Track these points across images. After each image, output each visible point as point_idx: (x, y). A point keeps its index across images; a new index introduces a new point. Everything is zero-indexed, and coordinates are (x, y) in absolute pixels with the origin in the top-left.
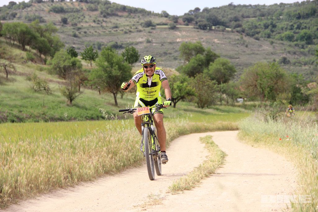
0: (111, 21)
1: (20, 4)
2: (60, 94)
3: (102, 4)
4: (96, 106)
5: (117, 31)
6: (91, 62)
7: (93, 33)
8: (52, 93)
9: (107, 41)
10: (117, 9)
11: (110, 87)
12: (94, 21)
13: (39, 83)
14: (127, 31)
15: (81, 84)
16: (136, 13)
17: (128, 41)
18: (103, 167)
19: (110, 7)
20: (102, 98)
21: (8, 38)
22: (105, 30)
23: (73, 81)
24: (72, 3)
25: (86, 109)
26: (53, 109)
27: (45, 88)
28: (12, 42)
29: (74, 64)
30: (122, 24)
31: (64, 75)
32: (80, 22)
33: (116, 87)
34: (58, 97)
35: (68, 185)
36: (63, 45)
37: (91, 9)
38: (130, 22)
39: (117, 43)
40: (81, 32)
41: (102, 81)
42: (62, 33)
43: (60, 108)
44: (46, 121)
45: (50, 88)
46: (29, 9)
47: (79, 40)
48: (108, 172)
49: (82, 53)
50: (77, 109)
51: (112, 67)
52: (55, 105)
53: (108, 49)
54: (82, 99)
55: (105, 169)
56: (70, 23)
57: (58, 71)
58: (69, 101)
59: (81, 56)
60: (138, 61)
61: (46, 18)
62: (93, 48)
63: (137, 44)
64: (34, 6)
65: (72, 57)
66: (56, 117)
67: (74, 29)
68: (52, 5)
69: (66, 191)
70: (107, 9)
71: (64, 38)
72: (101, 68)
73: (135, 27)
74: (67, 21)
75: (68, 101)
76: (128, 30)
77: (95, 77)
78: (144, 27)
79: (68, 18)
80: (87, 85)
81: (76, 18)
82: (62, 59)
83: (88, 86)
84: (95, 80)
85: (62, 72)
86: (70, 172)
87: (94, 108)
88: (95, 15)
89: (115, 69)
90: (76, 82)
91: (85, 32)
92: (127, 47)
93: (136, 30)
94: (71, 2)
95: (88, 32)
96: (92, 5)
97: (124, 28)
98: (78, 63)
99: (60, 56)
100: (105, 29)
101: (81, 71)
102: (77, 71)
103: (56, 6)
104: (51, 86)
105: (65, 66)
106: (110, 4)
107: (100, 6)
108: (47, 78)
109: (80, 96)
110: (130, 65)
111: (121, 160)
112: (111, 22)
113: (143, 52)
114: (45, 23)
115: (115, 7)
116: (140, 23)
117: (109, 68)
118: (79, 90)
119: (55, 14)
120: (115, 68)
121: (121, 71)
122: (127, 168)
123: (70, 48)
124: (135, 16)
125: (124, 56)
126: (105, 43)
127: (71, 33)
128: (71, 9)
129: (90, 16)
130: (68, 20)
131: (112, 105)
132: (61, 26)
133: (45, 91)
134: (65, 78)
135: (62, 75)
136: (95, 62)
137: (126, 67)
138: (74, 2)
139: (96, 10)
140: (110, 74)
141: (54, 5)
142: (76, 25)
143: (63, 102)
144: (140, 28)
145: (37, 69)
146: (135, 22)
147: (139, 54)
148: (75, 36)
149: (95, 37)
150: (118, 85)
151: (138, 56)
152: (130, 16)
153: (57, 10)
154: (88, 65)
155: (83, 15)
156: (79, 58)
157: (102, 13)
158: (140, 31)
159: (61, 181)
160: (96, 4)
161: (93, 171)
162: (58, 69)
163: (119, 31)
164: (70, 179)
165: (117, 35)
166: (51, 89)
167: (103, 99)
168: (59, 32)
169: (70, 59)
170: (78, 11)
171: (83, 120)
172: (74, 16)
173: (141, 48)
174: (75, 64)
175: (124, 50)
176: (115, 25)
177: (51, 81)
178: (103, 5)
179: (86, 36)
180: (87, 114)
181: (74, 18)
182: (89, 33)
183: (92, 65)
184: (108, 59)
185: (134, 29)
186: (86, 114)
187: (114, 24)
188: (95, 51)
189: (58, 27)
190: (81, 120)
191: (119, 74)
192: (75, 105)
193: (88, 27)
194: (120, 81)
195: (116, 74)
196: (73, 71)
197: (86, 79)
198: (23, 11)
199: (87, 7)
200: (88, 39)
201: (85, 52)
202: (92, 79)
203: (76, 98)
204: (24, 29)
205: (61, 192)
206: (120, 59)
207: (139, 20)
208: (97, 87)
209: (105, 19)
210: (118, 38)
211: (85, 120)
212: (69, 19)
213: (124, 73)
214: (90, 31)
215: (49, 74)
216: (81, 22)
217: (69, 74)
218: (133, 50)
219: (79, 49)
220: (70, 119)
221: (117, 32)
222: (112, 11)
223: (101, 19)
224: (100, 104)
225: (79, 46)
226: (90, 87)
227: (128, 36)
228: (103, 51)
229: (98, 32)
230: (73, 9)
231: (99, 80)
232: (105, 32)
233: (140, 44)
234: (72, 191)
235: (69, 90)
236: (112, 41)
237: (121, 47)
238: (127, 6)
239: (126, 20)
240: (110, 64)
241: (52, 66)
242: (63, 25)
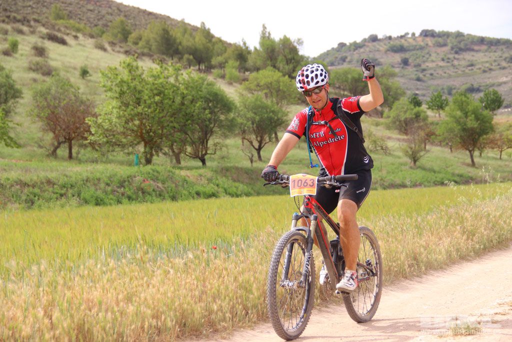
0: (465, 57)
1: (351, 44)
2: (400, 154)
3: (453, 38)
4: (447, 167)
5: (472, 69)
6: (439, 112)
7: (441, 75)
8: (392, 153)
9: (460, 84)
10: (473, 42)
11: (464, 142)
12: (443, 60)
13: (375, 142)
14: (486, 69)
15: (427, 141)
16: (499, 46)
17: (488, 82)
18: (458, 250)
19: (464, 40)
20: (455, 157)
21: (337, 88)
22: (456, 70)
23: (416, 137)
24: (414, 39)
25: (435, 172)
26: (393, 173)
27: (382, 147)
28: (342, 92)
29: (417, 116)
30: (479, 61)
31: (405, 130)
32: (424, 62)
33: (472, 142)
34: (399, 157)
35: (414, 275)
36: (404, 93)
37: (439, 44)
38: (490, 57)
39: (472, 85)
40: (426, 74)
41: (454, 135)
42: (402, 76)
43: (401, 171)
44: (385, 188)
45: (389, 147)
46: (362, 50)
47: (424, 84)
48: (464, 257)
49: (427, 102)
50: (423, 172)
51: (466, 117)
52: (396, 168)
53: (462, 94)
54: (429, 159)
55: (459, 253)
56: (412, 64)
57: (398, 125)
58: (413, 162)
59: (426, 105)
60: (501, 107)
61: (382, 60)
62: (441, 94)
63: (500, 85)
64: (368, 46)
65: (415, 107)
66: (397, 182)
67: (417, 71)
68: (389, 43)
69: (411, 282)
70: (460, 42)
71: (404, 84)
72: (452, 119)
73: (496, 63)
74: (408, 61)
75: (411, 162)
76: (487, 67)
77: (445, 132)
78: (509, 62)
79: (410, 57)
80: (434, 142)
81: (419, 57)
82: (402, 110)
83: (436, 142)
84: (445, 134)
85: (403, 126)
86: (415, 259)
87: (445, 170)
88: (444, 52)
89: (471, 120)
90: (421, 137)
91: (432, 74)
92: (487, 90)
93: (499, 67)
94: (414, 37)
95: (435, 74)
96: (440, 40)
97: (482, 66)
98: (422, 115)
99: (400, 106)
100: (457, 68)
101: (426, 124)
102: (422, 124)
103: (395, 44)
104: (390, 144)
105: (406, 118)
106: (464, 36)
107: (450, 40)
108: (384, 134)
109: (426, 156)
110: (491, 113)
111: (480, 241)
112: (464, 59)
113: (508, 95)
114: (381, 67)
115: (470, 40)
116: (504, 58)
117: (463, 118)
118: (425, 148)
119: (393, 54)
120: (471, 118)
121: (479, 122)
122: (489, 251)
123: (412, 96)
124: (497, 48)
125: (482, 102)
126: (457, 86)
127: (414, 77)
128: (413, 46)
129: (438, 54)
130: (410, 61)
131: (468, 165)
132: (400, 69)
133: (382, 151)
134: (406, 134)
135: (403, 129)
136: (444, 112)
137: (485, 117)
138: (417, 37)
139: (445, 45)
140: (465, 127)
141: (392, 43)
142: (419, 65)
143: (405, 164)
144: (504, 64)
145: (372, 124)
146: (496, 57)
147: (503, 98)
148: (419, 79)
149: (444, 79)
150: (474, 140)
151: (501, 100)
152: (490, 50)
153: (395, 48)
154: (435, 116)
155: (428, 53)
156: (424, 107)
157: (452, 48)
158: (504, 68)
159: (405, 270)
160: (445, 37)
161: (445, 256)
162: (398, 123)
163: (475, 70)
164: (416, 268)
165: (473, 75)
166: (390, 148)
167: (456, 159)
168: (399, 76)
169: (412, 109)
170: (422, 48)
171: (430, 185)
172: (417, 54)
173: (506, 89)
174: (419, 116)
175: (482, 95)
176: (469, 63)
177: (389, 138)
178: (455, 37)
179: (432, 79)
180: (436, 177)
181: (417, 58)
182: (437, 75)
183: (441, 116)
184: (462, 106)
185: (495, 66)
186: (435, 179)
187: (469, 61)
188: (444, 98)
189: (397, 70)
190: (429, 186)
191: (476, 126)
192: (419, 167)
193: (435, 68)
194: (478, 134)
195: (472, 126)
196: (416, 125)
197: (433, 134)
198: (355, 53)
199: (434, 42)
200: (436, 82)
201: (432, 99)
202: (441, 134)
203: (421, 158)
204: (356, 76)
205: (406, 283)
206: (477, 107)
207: (502, 54)
208: (447, 144)
209: (456, 56)
210: (474, 79)
211: (433, 186)
212: (411, 59)
213: (484, 124)
214: (437, 72)
215: (387, 129)
216: (427, 61)
217: (412, 128)
218: (495, 93)
219: (424, 95)
220: (414, 186)
221: (473, 71)
222: (466, 45)
223: (451, 56)
224: (452, 165)
225: (424, 92)
226: (439, 144)
227: (487, 75)
228: (454, 98)
229: (448, 73)
230: (416, 46)
231: (450, 135)
232: (457, 72)
233: (503, 85)
234: (419, 282)
235: (411, 148)
236: (466, 83)
237: (478, 90)
238: (486, 37)
239: (485, 55)
240: (464, 114)
241: (390, 119)
242: (403, 68)
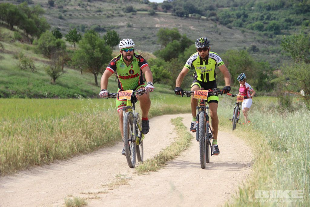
2: (44, 72)
5: (100, 14)
6: (74, 44)
7: (77, 16)
8: (37, 71)
9: (90, 24)
11: (91, 68)
12: (79, 5)
13: (25, 62)
14: (110, 15)
15: (65, 64)
17: (110, 25)
18: (78, 146)
20: (84, 78)
22: (89, 14)
25: (69, 88)
26: (38, 86)
27: (30, 66)
28: (1, 22)
29: (59, 45)
30: (105, 9)
31: (49, 55)
32: (65, 5)
33: (97, 68)
34: (43, 75)
35: (44, 163)
36: (49, 27)
38: (113, 7)
39: (99, 26)
40: (67, 14)
41: (84, 61)
42: (48, 14)
43: (44, 85)
44: (31, 97)
45: (35, 66)
47: (65, 22)
48: (82, 151)
49: (66, 35)
50: (60, 87)
51: (94, 49)
52: (40, 83)
53: (91, 32)
54: (65, 78)
55: (79, 148)
56: (57, 6)
57: (44, 51)
58: (53, 79)
59: (65, 37)
61: (34, 1)
62: (77, 30)
63: (119, 27)
65: (57, 38)
66: (40, 93)
67: (60, 11)
69: (42, 168)
71: (50, 20)
72: (84, 49)
73: (117, 12)
74: (53, 3)
75: (52, 80)
76: (111, 14)
77: (78, 58)
78: (125, 12)
79: (55, 0)
82: (47, 40)
83: (71, 66)
84: (78, 60)
85: (47, 52)
86: (47, 151)
87: (76, 87)
89: (97, 52)
90: (60, 62)
91: (70, 15)
92: (109, 31)
93: (118, 14)
95: (73, 15)
97: (107, 12)
98: (62, 44)
99: (46, 37)
100: (89, 13)
101: (64, 52)
102: (61, 51)
104: (37, 64)
105: (50, 46)
108: (33, 57)
109: (63, 75)
110: (111, 47)
112: (95, 6)
113: (124, 36)
114: (33, 5)
116: (122, 8)
117: (91, 50)
118: (63, 69)
120: (97, 50)
121: (102, 53)
122: (101, 148)
123: (55, 30)
125: (105, 39)
126: (89, 25)
127: (57, 15)
129: (76, 0)
130: (55, 3)
131: (93, 84)
133: (30, 69)
134: (49, 58)
135: (47, 54)
136: (78, 44)
137: (107, 50)
140: (92, 56)
142: (62, 7)
143: (47, 80)
144: (122, 13)
145: (24, 48)
146: (117, 7)
148: (61, 18)
149: (79, 20)
150: (98, 66)
151: (119, 39)
152: (113, 2)
154: (72, 46)
156: (64, 39)
158: (122, 16)
159: (38, 159)
161: (69, 150)
162: (43, 49)
163: (102, 15)
164: (47, 157)
165: (100, 19)
166: (36, 68)
167: (85, 79)
168: (46, 14)
169: (55, 40)
171: (65, 97)
173: (122, 31)
174: (60, 45)
175: (105, 34)
176: (98, 10)
177: (36, 60)
179: (71, 18)
180: (69, 92)
181: (60, 1)
182: (74, 16)
183: (76, 46)
184: (91, 41)
185: (116, 14)
187: (98, 8)
189: (45, 9)
190: (63, 98)
191: (100, 56)
192: (58, 83)
193: (73, 10)
194: (101, 62)
195: (97, 56)
196: (57, 51)
197: (69, 59)
200: (73, 21)
201: (70, 34)
202: (75, 60)
203: (60, 77)
204: (13, 10)
205: (38, 169)
206: (102, 42)
207: (121, 5)
208: (79, 68)
209: (89, 3)
210: (101, 21)
211: (66, 98)
212: (56, 2)
213: (106, 55)
214: (75, 14)
215: (35, 53)
216: (67, 5)
217: (53, 54)
218: (115, 33)
219: (64, 30)
220: (53, 97)
221: (100, 16)
223: (85, 3)
224: (81, 84)
225: (64, 28)
226: (73, 67)
227: (110, 20)
228: (86, 34)
229: (83, 16)
231: (81, 61)
232: (89, 15)
233: (121, 28)
234: (47, 168)
235: (52, 69)
236: (95, 24)
237: (103, 30)
239: (109, 5)
240: (92, 46)
241: (38, 46)
242: (49, 8)
